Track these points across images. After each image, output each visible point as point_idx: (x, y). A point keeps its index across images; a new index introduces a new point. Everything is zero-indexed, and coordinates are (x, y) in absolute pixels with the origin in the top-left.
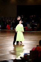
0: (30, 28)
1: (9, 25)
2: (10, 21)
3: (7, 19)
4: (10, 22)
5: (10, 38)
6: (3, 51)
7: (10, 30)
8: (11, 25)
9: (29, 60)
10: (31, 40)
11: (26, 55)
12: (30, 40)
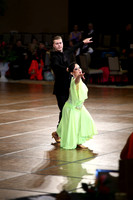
0: (122, 71)
1: (39, 62)
2: (42, 46)
3: (33, 37)
4: (44, 51)
5: (44, 114)
6: (16, 161)
7: (43, 82)
8: (47, 62)
9: (117, 194)
10: (124, 118)
11: (104, 177)
12: (120, 120)
